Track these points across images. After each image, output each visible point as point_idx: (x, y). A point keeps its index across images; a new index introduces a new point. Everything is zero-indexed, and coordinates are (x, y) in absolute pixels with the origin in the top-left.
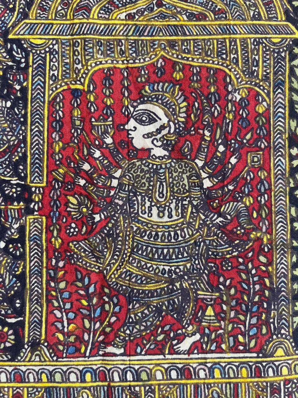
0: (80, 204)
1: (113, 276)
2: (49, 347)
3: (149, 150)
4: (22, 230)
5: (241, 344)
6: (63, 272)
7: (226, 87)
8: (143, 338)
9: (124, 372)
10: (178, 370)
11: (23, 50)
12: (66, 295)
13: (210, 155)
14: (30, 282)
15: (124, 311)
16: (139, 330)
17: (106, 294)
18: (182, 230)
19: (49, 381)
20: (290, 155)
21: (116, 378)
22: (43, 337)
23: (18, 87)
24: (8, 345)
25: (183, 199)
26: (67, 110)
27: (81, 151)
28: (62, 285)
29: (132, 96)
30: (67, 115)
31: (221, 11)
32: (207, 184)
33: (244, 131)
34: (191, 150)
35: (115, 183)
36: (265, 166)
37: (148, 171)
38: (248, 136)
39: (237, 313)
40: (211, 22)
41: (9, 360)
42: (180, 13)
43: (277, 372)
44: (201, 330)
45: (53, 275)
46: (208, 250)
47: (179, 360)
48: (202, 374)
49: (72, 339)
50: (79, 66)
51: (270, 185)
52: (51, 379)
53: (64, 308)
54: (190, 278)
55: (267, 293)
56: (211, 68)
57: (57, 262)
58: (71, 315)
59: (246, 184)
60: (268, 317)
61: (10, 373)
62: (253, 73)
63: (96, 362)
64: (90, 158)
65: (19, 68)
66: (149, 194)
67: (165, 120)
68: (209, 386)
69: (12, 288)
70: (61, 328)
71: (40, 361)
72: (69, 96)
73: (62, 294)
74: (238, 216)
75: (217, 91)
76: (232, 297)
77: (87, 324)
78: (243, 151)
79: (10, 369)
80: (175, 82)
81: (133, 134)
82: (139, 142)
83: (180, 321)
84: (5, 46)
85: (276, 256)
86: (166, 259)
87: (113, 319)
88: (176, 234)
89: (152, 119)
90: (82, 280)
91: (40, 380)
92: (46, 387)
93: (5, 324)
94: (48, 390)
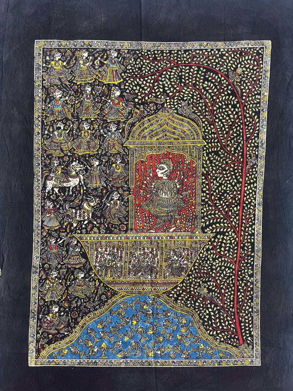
0: (143, 192)
1: (152, 212)
2: (135, 230)
3: (162, 177)
4: (128, 199)
5: (187, 230)
6: (139, 210)
7: (184, 160)
8: (160, 228)
9: (155, 237)
10: (169, 236)
11: (128, 149)
12: (140, 216)
13: (179, 179)
14: (130, 213)
15: (155, 221)
16: (159, 226)
17: (150, 216)
18: (171, 199)
19: (135, 239)
20: (202, 178)
21: (153, 238)
22: (134, 227)
23: (126, 160)
24: (124, 229)
25: (171, 191)
26: (140, 166)
27: (144, 178)
28: (139, 214)
29: (158, 162)
30: (140, 168)
31: (183, 137)
32: (178, 187)
33: (189, 172)
34: (174, 177)
35: (153, 186)
36: (195, 182)
37: (162, 183)
38: (190, 173)
39: (186, 222)
40: (180, 141)
41: (125, 233)
42: (171, 138)
43: (197, 238)
44: (176, 226)
45: (136, 211)
46: (178, 205)
47: (170, 234)
48: (176, 238)
49: (141, 228)
50: (143, 154)
51: (196, 187)
52: (136, 238)
53: (139, 220)
54: (173, 212)
55: (194, 216)
56: (180, 154)
57: (137, 208)
58: (141, 222)
59: (189, 187)
60: (194, 223)
62: (192, 155)
63: (148, 234)
64: (146, 180)
65: (126, 155)
66: (162, 189)
67: (167, 169)
68: (178, 241)
69: (125, 214)
70: (138, 225)
71: (133, 234)
72: (140, 162)
73: (138, 216)
74: (186, 195)
75: (181, 161)
76: (185, 218)
77: (145, 224)
78: (188, 178)
79: (125, 236)
80: (170, 158)
81: (158, 173)
82: (160, 175)
83: (170, 224)
84: (122, 148)
85: (197, 207)
86: (166, 207)
87: (152, 223)
88: (169, 200)
89: (163, 169)
90: (144, 213)
91: (133, 239)
92: (134, 241)
93: (124, 224)
94: (135, 241)
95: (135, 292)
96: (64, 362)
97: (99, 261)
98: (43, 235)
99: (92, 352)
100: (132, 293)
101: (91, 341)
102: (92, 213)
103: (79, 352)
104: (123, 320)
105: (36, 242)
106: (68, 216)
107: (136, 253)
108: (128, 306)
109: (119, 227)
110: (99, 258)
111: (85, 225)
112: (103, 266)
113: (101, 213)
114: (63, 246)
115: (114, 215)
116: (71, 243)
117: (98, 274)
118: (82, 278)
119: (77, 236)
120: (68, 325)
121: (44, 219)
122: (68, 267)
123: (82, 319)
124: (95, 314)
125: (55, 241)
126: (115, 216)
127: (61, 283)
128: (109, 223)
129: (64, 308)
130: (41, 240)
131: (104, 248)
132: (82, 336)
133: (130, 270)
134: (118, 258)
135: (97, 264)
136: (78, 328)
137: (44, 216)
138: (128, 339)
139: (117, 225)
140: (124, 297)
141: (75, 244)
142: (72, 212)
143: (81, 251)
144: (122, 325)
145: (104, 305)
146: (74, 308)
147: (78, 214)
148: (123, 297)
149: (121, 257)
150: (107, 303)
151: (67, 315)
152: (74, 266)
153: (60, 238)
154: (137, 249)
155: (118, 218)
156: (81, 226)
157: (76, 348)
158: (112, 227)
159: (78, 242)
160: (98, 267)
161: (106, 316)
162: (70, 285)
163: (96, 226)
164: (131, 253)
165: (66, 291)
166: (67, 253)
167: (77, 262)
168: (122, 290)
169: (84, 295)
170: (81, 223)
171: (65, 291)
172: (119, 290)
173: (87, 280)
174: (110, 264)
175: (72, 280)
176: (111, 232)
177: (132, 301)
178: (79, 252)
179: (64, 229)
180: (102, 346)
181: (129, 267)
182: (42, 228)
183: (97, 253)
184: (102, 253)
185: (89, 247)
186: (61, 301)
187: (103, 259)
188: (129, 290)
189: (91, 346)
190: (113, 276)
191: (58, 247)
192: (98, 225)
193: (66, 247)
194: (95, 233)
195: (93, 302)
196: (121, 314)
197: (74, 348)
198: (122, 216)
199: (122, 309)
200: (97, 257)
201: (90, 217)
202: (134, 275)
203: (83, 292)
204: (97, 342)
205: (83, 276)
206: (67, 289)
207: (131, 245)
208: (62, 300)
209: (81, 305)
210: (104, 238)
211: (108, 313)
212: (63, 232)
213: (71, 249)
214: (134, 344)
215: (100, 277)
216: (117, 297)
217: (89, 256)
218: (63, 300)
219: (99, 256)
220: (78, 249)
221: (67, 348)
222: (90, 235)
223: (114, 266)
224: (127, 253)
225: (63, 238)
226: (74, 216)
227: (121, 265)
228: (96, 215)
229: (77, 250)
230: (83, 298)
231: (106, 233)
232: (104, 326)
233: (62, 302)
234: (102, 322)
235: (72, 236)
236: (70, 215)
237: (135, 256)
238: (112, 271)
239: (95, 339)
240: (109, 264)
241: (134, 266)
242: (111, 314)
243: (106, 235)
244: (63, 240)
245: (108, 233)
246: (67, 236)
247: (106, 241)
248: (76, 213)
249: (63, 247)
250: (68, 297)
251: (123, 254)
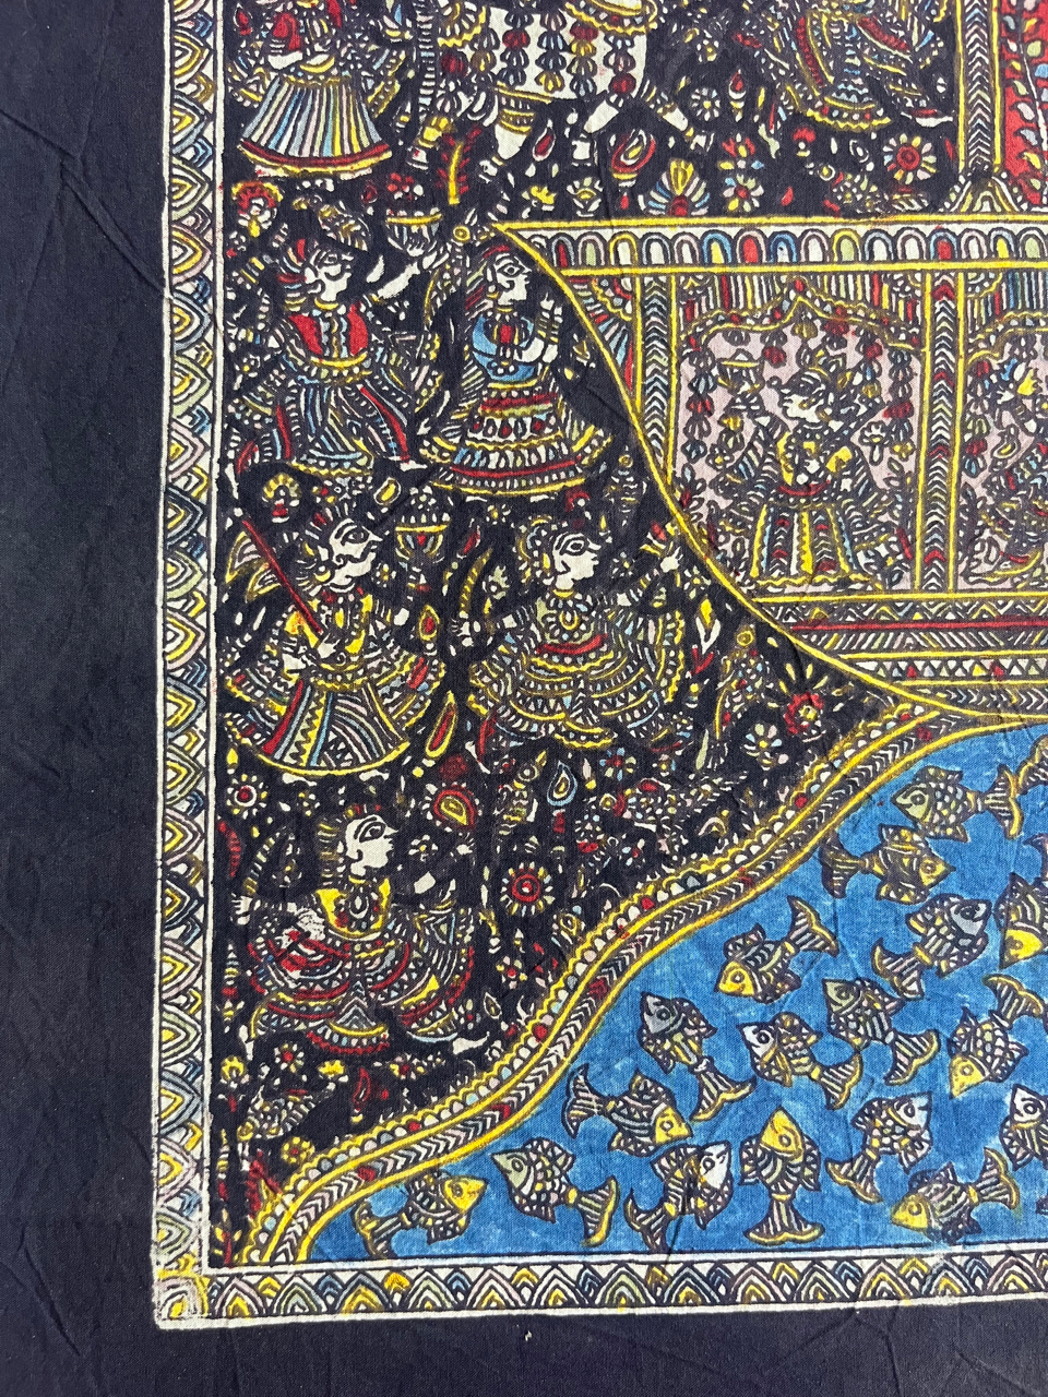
2: (1012, 181)
6: (1034, 21)
12: (1041, 69)
14: (965, 41)
19: (1013, 256)
22: (998, 161)
24: (922, 175)
28: (1034, 49)
41: (924, 210)
45: (1012, 26)
52: (1017, 251)
53: (1039, 99)
61: (928, 240)
69: (926, 50)
70: (1034, 143)
71: (993, 211)
73: (1033, 67)
79: (927, 230)
91: (993, 255)
92: (1008, 272)
93: (915, 130)
94: (1010, 275)
95: (1024, 691)
96: (458, 1286)
97: (721, 444)
98: (244, 231)
99: (690, 1193)
100: (996, 702)
101: (673, 1104)
102: (651, 35)
103: (573, 1195)
104: (928, 924)
105: (188, 288)
106: (450, 63)
107: (1017, 376)
108: (966, 814)
109: (878, 159)
110: (718, 414)
111: (590, 137)
112: (751, 485)
113: (726, 38)
114: (414, 323)
115: (837, 53)
116: (482, 292)
117: (714, 546)
118: (581, 585)
119: (527, 232)
120: (481, 975)
121: (248, 97)
122: (458, 497)
123: (591, 925)
124: (702, 879)
125: (342, 284)
126: (840, 64)
127: (405, 638)
128: (797, 119)
129: (438, 835)
130: (227, 271)
131: (755, 338)
132: (596, 1068)
133: (974, 514)
134: (872, 412)
135: (704, 471)
136: (558, 998)
137: (250, 71)
138: (977, 1076)
139: (863, 136)
140: (936, 735)
141: (515, 304)
142: (487, 31)
143: (565, 358)
144: (923, 969)
145: (774, 804)
146: (521, 832)
147: (533, 52)
148: (925, 733)
149: (900, 409)
150: (795, 784)
151: (467, 897)
152: (513, 488)
153: (390, 253)
154: (1031, 340)
155: (869, 82)
156: (563, 152)
157: (553, 1160)
158: (821, 154)
159: (538, 284)
160: (709, 494)
161: (791, 899)
162: (481, 651)
163: (682, 151)
164: (979, 370)
165: (451, 698)
166: (452, 381)
167: (532, 450)
168: (917, 674)
169: (604, 722)
170: (560, 124)
171: (439, 696)
172: (890, 678)
173: (622, 600)
174: (813, 466)
175: (501, 608)
176: (813, 199)
177: (1002, 768)
178: (554, 365)
179: (419, 177)
180: (769, 1139)
181: (964, 491)
182: (237, 168)
183: (702, 373)
184: (738, 378)
185: (629, 330)
186: (411, 780)
187: (749, 428)
188: (969, 676)
189: (676, 1145)
190: (834, 565)
191: (371, 327)
192: (701, 140)
193: (439, 327)
194: (680, 206)
195: (679, 781)
196: (916, 879)
197: (531, 1164)
198: (896, 62)
199: (924, 834)
200: (701, 405)
201: (638, 72)
202: (1013, 556)
203: (588, 704)
204: (721, 1112)
205: (584, 566)
206: (458, 680)
207: (980, 311)
208: (418, 772)
209: (577, 808)
210: (752, 254)
211: (810, 874)
212: (411, 204)
213: (481, 342)
214: (1026, 1119)
215: (726, 571)
216: (876, 737)
217: (632, 402)
218: (430, 774)
219: (720, 398)
220: (538, 344)
221: (478, 1164)
222: (637, 227)
223: (846, 484)
224: (951, 378)
225: (416, 252)
226: (500, 65)
227: (901, 476)
228: (683, 55)
229: (529, 355)
230: (594, 755)
231: (767, 207)
232: (780, 977)
233: (416, 788)
234: (761, 944)
235: (487, 233)
236: (468, 52)
237: (1018, 399)
238: (825, 526)
239: (702, 1086)
240: (799, 469)
241: (1008, 481)
242: (827, 876)
243: (771, 225)
244: (413, 270)
245: (790, 210)
246: (443, 235)
247: (769, 277)
248: (517, 40)
249: (417, 329)
250: (470, 747)
251: (916, 382)
